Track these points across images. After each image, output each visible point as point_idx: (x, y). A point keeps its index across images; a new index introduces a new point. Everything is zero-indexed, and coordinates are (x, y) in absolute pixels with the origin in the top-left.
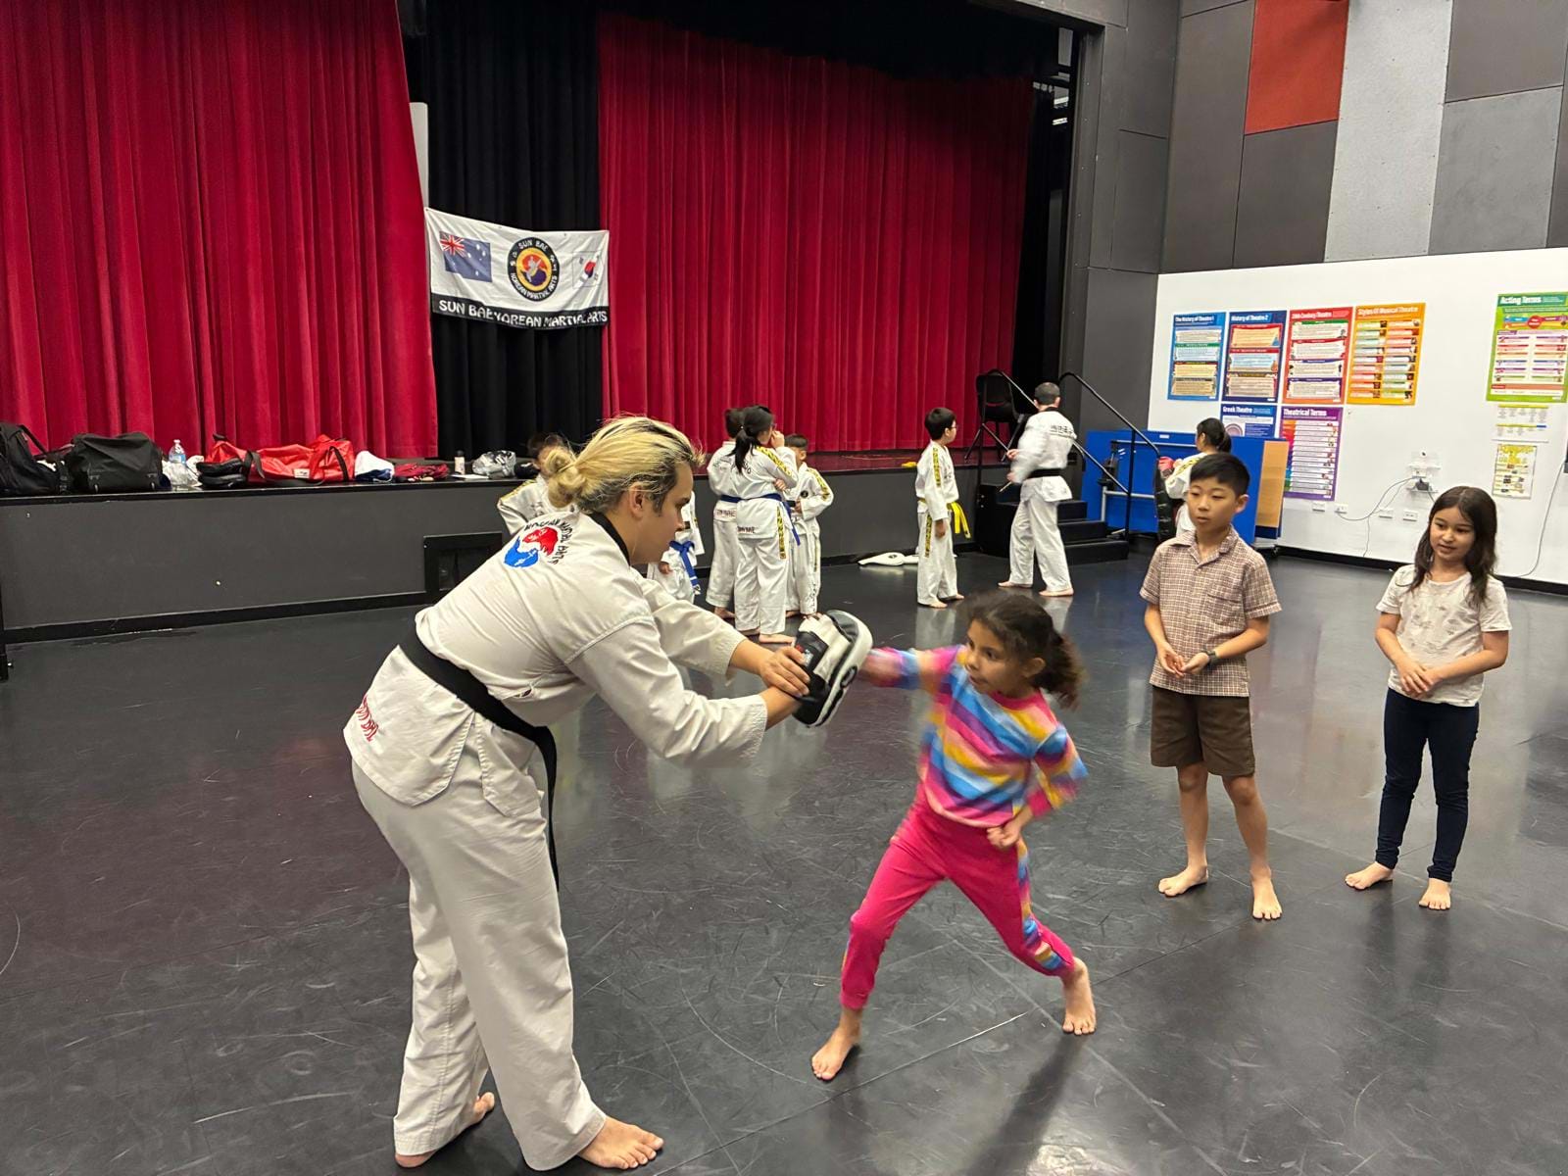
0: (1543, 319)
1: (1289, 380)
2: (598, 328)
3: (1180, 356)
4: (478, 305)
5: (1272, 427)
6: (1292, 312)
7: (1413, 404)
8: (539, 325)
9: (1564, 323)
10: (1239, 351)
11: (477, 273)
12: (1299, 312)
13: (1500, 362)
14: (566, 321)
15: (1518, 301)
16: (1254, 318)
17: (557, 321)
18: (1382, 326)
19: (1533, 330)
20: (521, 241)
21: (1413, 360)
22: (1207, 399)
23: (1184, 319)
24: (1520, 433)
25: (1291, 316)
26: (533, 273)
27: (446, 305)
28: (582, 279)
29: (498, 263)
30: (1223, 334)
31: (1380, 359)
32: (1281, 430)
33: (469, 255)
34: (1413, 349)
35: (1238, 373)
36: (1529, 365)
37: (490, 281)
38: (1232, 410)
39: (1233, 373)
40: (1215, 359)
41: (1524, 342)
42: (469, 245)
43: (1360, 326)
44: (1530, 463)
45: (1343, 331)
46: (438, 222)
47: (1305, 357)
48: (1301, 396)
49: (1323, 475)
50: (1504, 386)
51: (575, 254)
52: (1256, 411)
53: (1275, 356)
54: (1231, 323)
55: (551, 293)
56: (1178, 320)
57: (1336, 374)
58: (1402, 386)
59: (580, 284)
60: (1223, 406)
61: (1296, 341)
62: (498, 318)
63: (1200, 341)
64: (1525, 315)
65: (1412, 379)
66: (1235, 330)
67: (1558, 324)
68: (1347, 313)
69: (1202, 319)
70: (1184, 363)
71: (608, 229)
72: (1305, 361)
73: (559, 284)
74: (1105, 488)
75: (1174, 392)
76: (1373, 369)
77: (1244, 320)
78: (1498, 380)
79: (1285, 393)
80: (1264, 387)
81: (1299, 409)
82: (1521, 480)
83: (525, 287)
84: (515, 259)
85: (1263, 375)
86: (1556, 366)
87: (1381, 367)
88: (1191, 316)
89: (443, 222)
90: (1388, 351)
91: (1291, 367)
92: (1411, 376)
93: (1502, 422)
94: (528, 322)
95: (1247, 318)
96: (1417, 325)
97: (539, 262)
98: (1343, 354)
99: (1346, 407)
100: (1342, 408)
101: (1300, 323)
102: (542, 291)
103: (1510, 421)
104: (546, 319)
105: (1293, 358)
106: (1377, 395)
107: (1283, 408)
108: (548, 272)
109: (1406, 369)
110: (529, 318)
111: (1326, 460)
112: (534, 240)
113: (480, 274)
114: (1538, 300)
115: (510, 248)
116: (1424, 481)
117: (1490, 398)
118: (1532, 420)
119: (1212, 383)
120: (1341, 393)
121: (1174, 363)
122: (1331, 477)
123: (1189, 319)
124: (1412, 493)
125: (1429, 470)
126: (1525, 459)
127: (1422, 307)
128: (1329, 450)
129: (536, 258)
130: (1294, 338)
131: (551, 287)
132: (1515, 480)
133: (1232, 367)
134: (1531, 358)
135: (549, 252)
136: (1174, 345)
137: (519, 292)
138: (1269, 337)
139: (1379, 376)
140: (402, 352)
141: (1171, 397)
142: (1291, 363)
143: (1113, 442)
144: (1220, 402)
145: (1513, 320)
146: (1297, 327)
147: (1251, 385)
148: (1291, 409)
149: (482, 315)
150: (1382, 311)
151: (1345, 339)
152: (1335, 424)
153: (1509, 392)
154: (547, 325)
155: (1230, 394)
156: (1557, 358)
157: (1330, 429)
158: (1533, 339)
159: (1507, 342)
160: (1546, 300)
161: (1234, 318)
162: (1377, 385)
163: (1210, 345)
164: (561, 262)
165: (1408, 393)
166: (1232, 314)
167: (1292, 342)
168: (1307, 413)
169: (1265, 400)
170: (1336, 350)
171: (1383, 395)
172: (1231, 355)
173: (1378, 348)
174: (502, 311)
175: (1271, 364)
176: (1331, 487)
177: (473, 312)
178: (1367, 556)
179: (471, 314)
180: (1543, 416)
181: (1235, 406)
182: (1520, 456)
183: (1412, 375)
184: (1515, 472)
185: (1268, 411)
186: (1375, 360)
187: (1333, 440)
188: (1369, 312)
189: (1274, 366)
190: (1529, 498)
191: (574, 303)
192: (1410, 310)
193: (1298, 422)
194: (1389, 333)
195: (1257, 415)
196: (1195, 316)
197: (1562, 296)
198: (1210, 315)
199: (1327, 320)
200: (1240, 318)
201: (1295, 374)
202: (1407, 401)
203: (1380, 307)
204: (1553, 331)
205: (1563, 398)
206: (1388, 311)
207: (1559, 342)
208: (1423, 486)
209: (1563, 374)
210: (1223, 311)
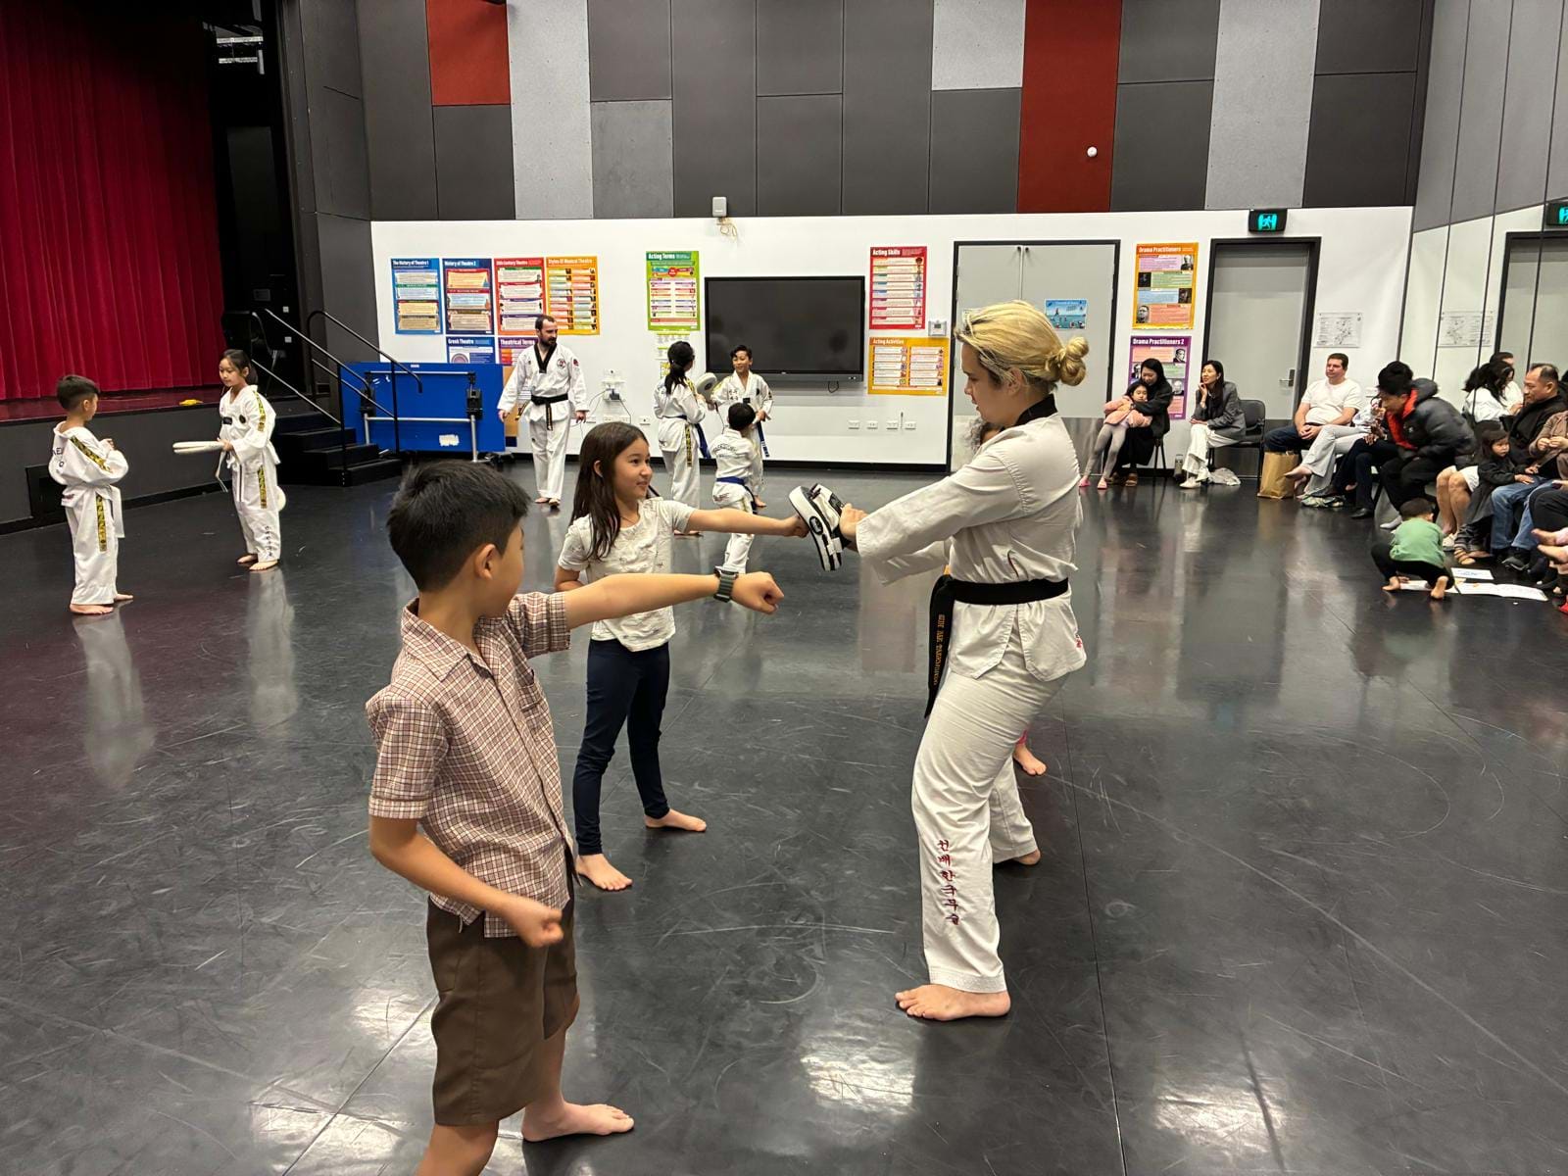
0: (678, 270)
1: (501, 316)
3: (402, 294)
5: (493, 355)
6: (496, 260)
7: (598, 333)
9: (691, 273)
10: (456, 291)
12: (503, 260)
13: (653, 301)
15: (660, 257)
16: (464, 264)
18: (567, 273)
19: (673, 279)
21: (594, 300)
22: (432, 333)
23: (401, 263)
25: (495, 263)
30: (439, 276)
31: (570, 299)
32: (500, 357)
34: (592, 291)
35: (457, 310)
36: (673, 304)
38: (457, 342)
39: (453, 311)
40: (435, 298)
41: (666, 286)
43: (551, 272)
45: (538, 276)
47: (512, 296)
48: (513, 329)
50: (659, 320)
52: (477, 342)
53: (487, 296)
54: (445, 267)
56: (395, 263)
58: (589, 320)
60: (447, 338)
61: (503, 283)
63: (421, 282)
64: (666, 267)
65: (596, 314)
66: (450, 274)
67: (688, 274)
68: (540, 262)
69: (418, 263)
70: (407, 301)
72: (512, 300)
74: (366, 415)
75: (401, 328)
76: (565, 306)
77: (456, 266)
78: (654, 315)
79: (499, 328)
80: (482, 322)
81: (512, 339)
85: (478, 312)
86: (690, 304)
87: (571, 305)
88: (406, 260)
90: (574, 292)
91: (502, 305)
92: (594, 313)
95: (459, 264)
96: (593, 272)
98: (541, 295)
101: (503, 269)
105: (502, 297)
106: (571, 328)
107: (499, 339)
109: (590, 306)
114: (673, 256)
116: (616, 392)
117: (651, 328)
119: (435, 320)
121: (397, 302)
123: (406, 263)
124: (607, 402)
125: (617, 384)
127: (594, 259)
130: (500, 280)
133: (451, 305)
134: (673, 298)
136: (395, 285)
138: (480, 279)
139: (571, 313)
141: (398, 332)
142: (501, 301)
143: (366, 373)
144: (445, 335)
145: (658, 270)
146: (501, 272)
147: (469, 320)
148: (506, 339)
150: (566, 261)
151: (541, 282)
153: (662, 324)
155: (453, 328)
156: (690, 298)
158: (673, 286)
159: (656, 286)
160: (678, 257)
161: (446, 263)
162: (571, 320)
163: (429, 286)
165: (594, 326)
166: (444, 260)
167: (499, 285)
168: (519, 342)
169: (484, 332)
170: (536, 292)
171: (575, 327)
172: (449, 295)
173: (567, 290)
175: (485, 302)
181: (459, 338)
183: (595, 311)
185: (487, 342)
186: (565, 299)
188: (557, 262)
189: (486, 305)
192: (587, 261)
193: (513, 350)
194: (573, 278)
195: (479, 345)
196: (411, 260)
197: (689, 254)
198: (425, 260)
199: (525, 267)
200: (452, 264)
201: (505, 311)
202: (593, 332)
203: (564, 258)
204: (685, 278)
205: (698, 329)
206: (571, 261)
207: (690, 287)
208: (615, 397)
209: (696, 309)
210: (437, 257)
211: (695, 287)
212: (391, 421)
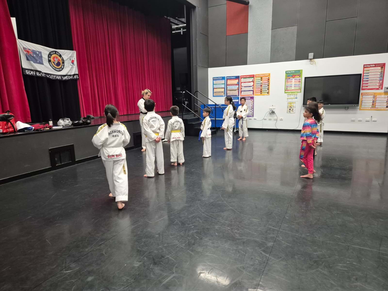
1: (241, 91)
2: (76, 80)
3: (215, 86)
4: (40, 72)
5: (238, 102)
6: (241, 76)
7: (269, 95)
8: (60, 79)
9: (300, 76)
10: (229, 85)
11: (38, 61)
12: (243, 76)
13: (287, 85)
14: (68, 78)
15: (290, 72)
17: (65, 78)
18: (261, 78)
19: (293, 78)
20: (52, 52)
21: (268, 85)
22: (222, 96)
23: (215, 78)
24: (292, 100)
25: (241, 77)
26: (56, 62)
27: (28, 72)
28: (71, 65)
29: (44, 58)
30: (225, 81)
31: (261, 86)
33: (35, 55)
34: (268, 83)
36: (293, 86)
37: (43, 64)
39: (228, 90)
40: (224, 87)
41: (291, 81)
42: (34, 52)
43: (256, 78)
44: (294, 106)
45: (253, 80)
46: (22, 44)
48: (244, 94)
49: (251, 111)
50: (288, 90)
51: (68, 57)
53: (238, 86)
54: (227, 79)
55: (63, 69)
56: (214, 78)
57: (252, 89)
58: (267, 91)
59: (71, 67)
61: (242, 82)
62: (47, 76)
63: (220, 83)
64: (291, 75)
65: (269, 90)
66: (228, 80)
67: (299, 76)
68: (253, 76)
69: (220, 78)
70: (216, 88)
71: (75, 50)
72: (245, 87)
73: (65, 66)
75: (214, 95)
76: (260, 88)
79: (241, 94)
80: (236, 93)
82: (293, 109)
83: (54, 67)
84: (50, 58)
85: (235, 90)
86: (299, 85)
87: (262, 87)
89: (24, 44)
90: (263, 84)
91: (242, 88)
92: (268, 89)
93: (288, 98)
94: (57, 78)
95: (231, 78)
96: (269, 78)
97: (58, 59)
98: (253, 85)
99: (255, 97)
100: (254, 97)
101: (243, 78)
102: (60, 68)
103: (289, 97)
104: (62, 77)
105: (242, 86)
106: (261, 93)
108: (61, 62)
109: (267, 87)
110: (57, 76)
111: (251, 108)
112: (56, 52)
113: (39, 62)
114: (294, 72)
115: (48, 54)
117: (285, 93)
118: (294, 97)
119: (223, 93)
120: (253, 93)
121: (214, 89)
122: (252, 112)
123: (217, 78)
124: (270, 114)
125: (274, 109)
126: (293, 105)
127: (269, 74)
128: (251, 106)
129: (57, 58)
130: (241, 82)
131: (62, 67)
132: (291, 109)
133: (228, 89)
134: (293, 84)
135: (60, 56)
136: (213, 84)
137: (53, 68)
138: (236, 82)
139: (261, 89)
140: (14, 88)
141: (213, 96)
142: (241, 87)
145: (289, 76)
147: (233, 93)
149: (41, 75)
150: (261, 75)
151: (253, 81)
152: (253, 100)
153: (289, 91)
154: (63, 79)
156: (299, 84)
157: (251, 101)
158: (293, 80)
159: (288, 81)
160: (296, 72)
161: (227, 78)
162: (261, 91)
163: (222, 84)
164: (65, 59)
165: (268, 93)
166: (227, 77)
167: (241, 83)
169: (236, 96)
170: (252, 84)
172: (227, 86)
173: (261, 83)
174: (48, 74)
175: (237, 88)
176: (253, 114)
177: (38, 74)
178: (263, 128)
179: (37, 75)
180: (296, 96)
182: (292, 104)
183: (269, 89)
184: (291, 108)
185: (237, 98)
186: (260, 86)
187: (252, 104)
188: (258, 75)
189: (238, 88)
190: (295, 113)
191: (70, 72)
192: (267, 75)
194: (263, 80)
195: (235, 99)
197: (299, 71)
198: (222, 77)
199: (249, 78)
200: (229, 78)
201: (243, 90)
202: (267, 94)
203: (260, 74)
204: (297, 78)
205: (301, 92)
206: (263, 75)
207: (299, 80)
208: (273, 112)
209: (300, 87)
210: (225, 76)
211: (300, 80)
212: (214, 120)
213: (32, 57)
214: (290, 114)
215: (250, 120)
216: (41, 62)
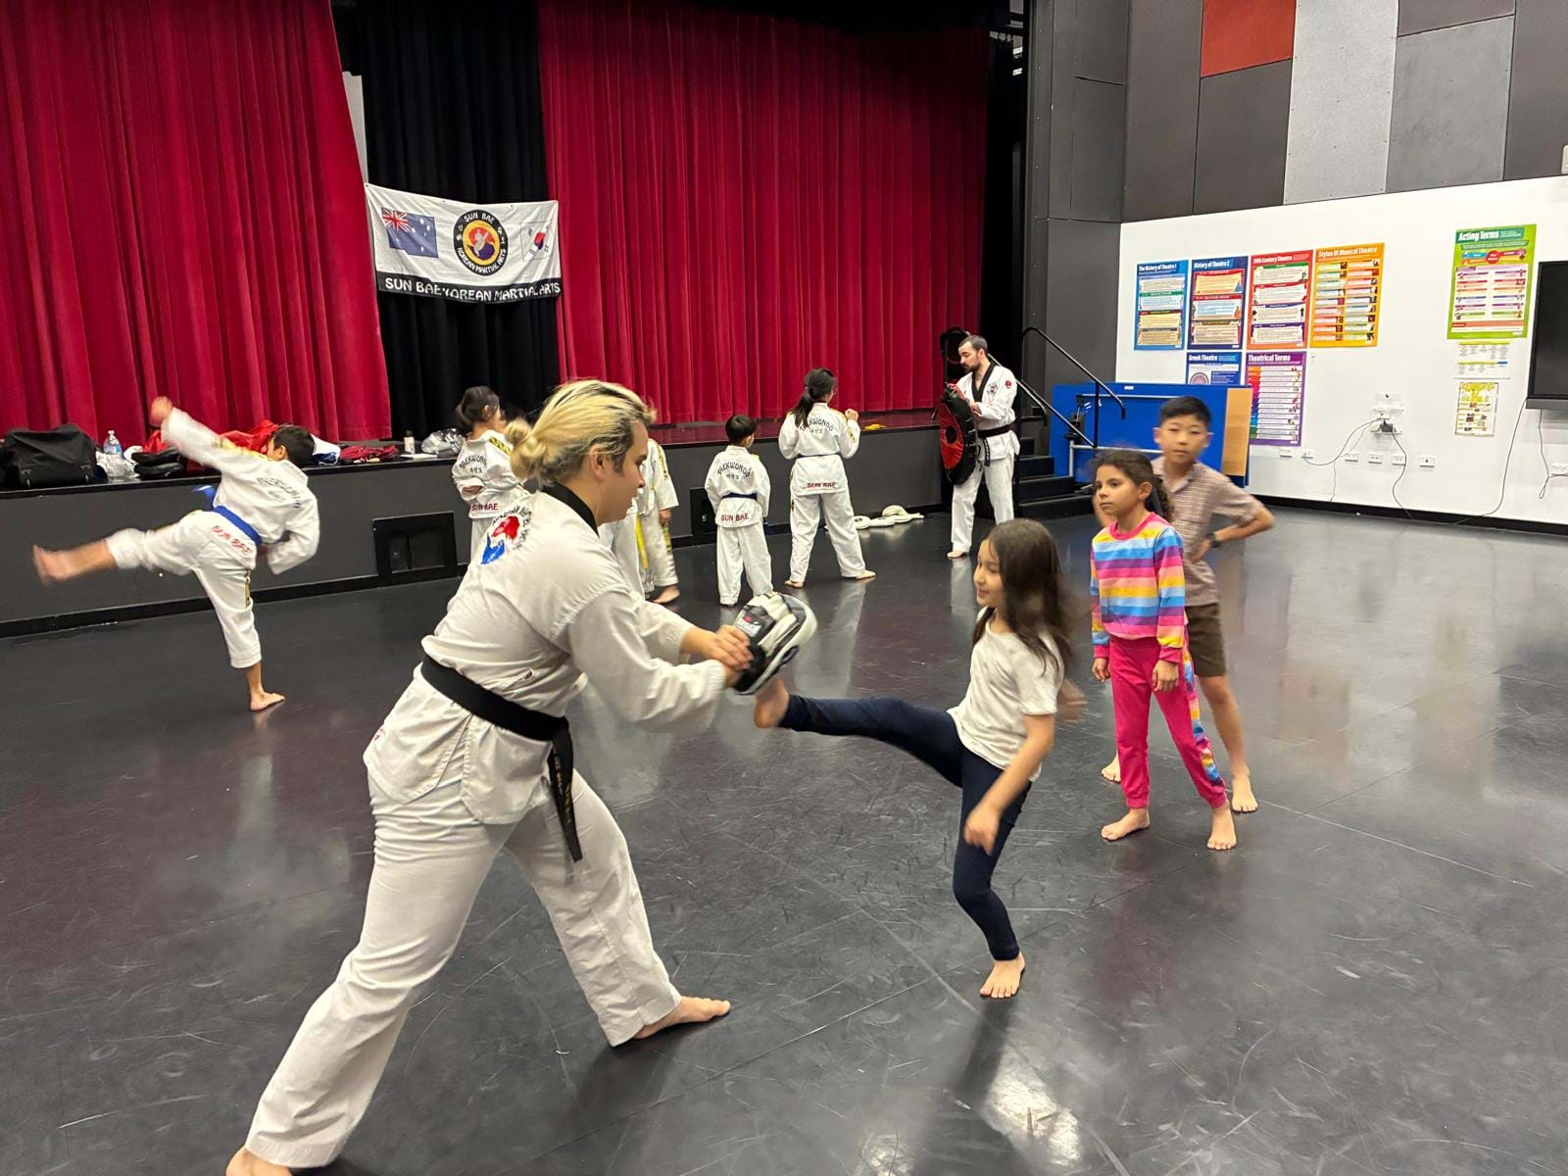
0: (1502, 254)
1: (1253, 326)
2: (552, 299)
3: (1144, 304)
4: (425, 282)
5: (1238, 373)
6: (1253, 258)
7: (1375, 345)
8: (490, 299)
9: (1522, 257)
10: (1203, 298)
11: (422, 249)
12: (1262, 257)
13: (1459, 299)
14: (517, 294)
15: (1475, 237)
16: (1216, 264)
17: (508, 294)
18: (1342, 267)
19: (1492, 265)
20: (467, 214)
21: (1374, 300)
22: (1172, 348)
23: (1147, 268)
24: (1481, 370)
25: (1252, 261)
26: (479, 247)
27: (393, 283)
28: (531, 251)
29: (443, 237)
30: (1186, 282)
31: (1341, 301)
32: (1246, 376)
33: (413, 230)
34: (1373, 289)
35: (1202, 321)
36: (1489, 301)
37: (437, 257)
38: (1198, 358)
39: (1197, 321)
40: (1178, 307)
41: (1482, 278)
42: (412, 220)
43: (1322, 268)
44: (1492, 401)
45: (1304, 274)
46: (379, 198)
47: (1268, 301)
48: (1266, 341)
49: (1289, 421)
50: (1465, 325)
51: (523, 225)
52: (1221, 358)
53: (1238, 302)
54: (1194, 270)
55: (500, 267)
56: (1142, 269)
57: (1299, 319)
58: (1364, 328)
59: (530, 256)
60: (1188, 354)
61: (1259, 286)
62: (447, 294)
63: (1164, 289)
64: (1483, 251)
65: (1374, 320)
66: (1198, 277)
67: (1517, 258)
68: (1307, 256)
69: (1165, 267)
70: (1149, 313)
71: (557, 199)
72: (1267, 306)
73: (508, 258)
74: (1072, 443)
75: (1140, 343)
76: (1335, 311)
77: (1206, 268)
78: (1459, 318)
79: (1249, 340)
80: (1228, 334)
81: (1263, 354)
82: (1484, 417)
83: (473, 262)
84: (462, 233)
85: (1227, 322)
86: (1515, 301)
87: (1342, 309)
88: (1153, 265)
89: (385, 199)
90: (1348, 292)
91: (1254, 313)
92: (1372, 318)
93: (1462, 359)
94: (477, 296)
95: (1210, 265)
96: (1376, 265)
97: (486, 235)
98: (1305, 297)
99: (1309, 351)
100: (1305, 352)
101: (1262, 268)
102: (491, 265)
103: (1471, 358)
104: (497, 292)
105: (1256, 304)
106: (1339, 339)
107: (1247, 355)
108: (497, 246)
109: (1367, 310)
110: (479, 292)
111: (1291, 406)
112: (480, 213)
113: (425, 249)
114: (1495, 235)
115: (455, 222)
116: (1387, 422)
117: (1450, 336)
118: (1493, 357)
119: (1177, 332)
120: (1304, 337)
121: (1139, 314)
122: (1297, 422)
123: (1152, 268)
124: (1378, 436)
125: (1393, 411)
126: (1487, 397)
127: (1381, 247)
128: (1294, 396)
129: (483, 231)
130: (1255, 283)
131: (500, 260)
132: (1477, 418)
133: (1196, 316)
134: (1490, 293)
135: (496, 224)
136: (1139, 295)
137: (467, 266)
138: (1232, 283)
139: (1341, 319)
140: (350, 334)
141: (1137, 348)
142: (1254, 308)
143: (1078, 396)
144: (1186, 351)
145: (1471, 255)
146: (1258, 272)
147: (1215, 333)
148: (1255, 355)
149: (430, 291)
150: (1342, 252)
151: (1306, 282)
152: (1300, 368)
153: (1469, 329)
154: (498, 299)
155: (1195, 343)
156: (1516, 292)
157: (1295, 373)
158: (1492, 275)
159: (1465, 279)
160: (1504, 235)
161: (1196, 266)
162: (1340, 329)
164: (509, 234)
165: (1370, 335)
166: (1194, 262)
167: (1254, 288)
168: (1271, 358)
169: (1229, 347)
170: (1298, 294)
171: (1345, 338)
172: (1195, 303)
173: (1339, 290)
174: (451, 287)
175: (1234, 310)
176: (1297, 432)
177: (420, 288)
178: (1335, 500)
179: (418, 290)
180: (1504, 352)
181: (1201, 354)
182: (1483, 394)
183: (1373, 316)
184: (1477, 410)
185: (1233, 358)
186: (1336, 302)
187: (1297, 384)
188: (1329, 254)
189: (1237, 313)
190: (1492, 436)
191: (524, 276)
192: (1370, 250)
193: (1262, 368)
194: (1349, 274)
195: (1223, 363)
196: (1158, 265)
197: (1520, 229)
198: (1173, 263)
199: (1288, 264)
200: (1202, 265)
201: (1258, 320)
202: (1370, 342)
203: (1340, 249)
204: (1510, 265)
205: (1524, 335)
206: (1347, 252)
207: (1518, 277)
208: (1387, 428)
209: (1523, 308)
210: (1185, 259)
211: (1525, 276)
212: (1090, 450)
213: (405, 238)
214: (1472, 438)
215: (1285, 461)
216: (431, 249)
